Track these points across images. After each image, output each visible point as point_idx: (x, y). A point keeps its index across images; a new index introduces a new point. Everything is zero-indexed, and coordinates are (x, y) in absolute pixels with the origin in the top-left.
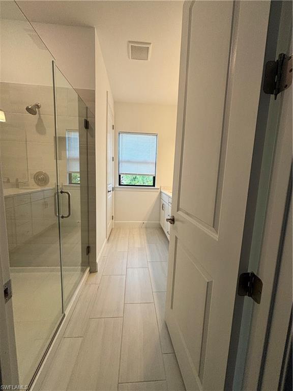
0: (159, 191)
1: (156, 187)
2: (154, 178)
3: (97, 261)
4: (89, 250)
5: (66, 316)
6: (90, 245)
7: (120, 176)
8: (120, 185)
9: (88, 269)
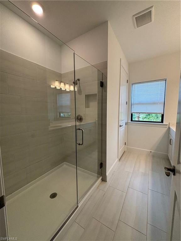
0: (168, 127)
1: (164, 123)
2: (163, 116)
3: (107, 174)
4: (102, 165)
5: (79, 207)
6: (102, 162)
7: (132, 115)
8: (132, 120)
9: (101, 178)
